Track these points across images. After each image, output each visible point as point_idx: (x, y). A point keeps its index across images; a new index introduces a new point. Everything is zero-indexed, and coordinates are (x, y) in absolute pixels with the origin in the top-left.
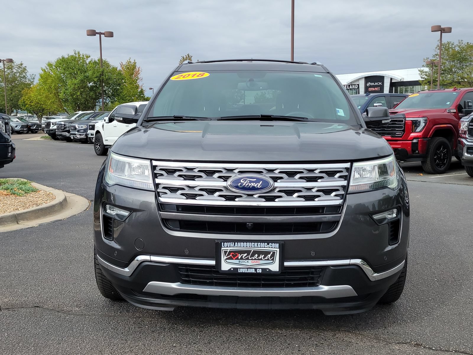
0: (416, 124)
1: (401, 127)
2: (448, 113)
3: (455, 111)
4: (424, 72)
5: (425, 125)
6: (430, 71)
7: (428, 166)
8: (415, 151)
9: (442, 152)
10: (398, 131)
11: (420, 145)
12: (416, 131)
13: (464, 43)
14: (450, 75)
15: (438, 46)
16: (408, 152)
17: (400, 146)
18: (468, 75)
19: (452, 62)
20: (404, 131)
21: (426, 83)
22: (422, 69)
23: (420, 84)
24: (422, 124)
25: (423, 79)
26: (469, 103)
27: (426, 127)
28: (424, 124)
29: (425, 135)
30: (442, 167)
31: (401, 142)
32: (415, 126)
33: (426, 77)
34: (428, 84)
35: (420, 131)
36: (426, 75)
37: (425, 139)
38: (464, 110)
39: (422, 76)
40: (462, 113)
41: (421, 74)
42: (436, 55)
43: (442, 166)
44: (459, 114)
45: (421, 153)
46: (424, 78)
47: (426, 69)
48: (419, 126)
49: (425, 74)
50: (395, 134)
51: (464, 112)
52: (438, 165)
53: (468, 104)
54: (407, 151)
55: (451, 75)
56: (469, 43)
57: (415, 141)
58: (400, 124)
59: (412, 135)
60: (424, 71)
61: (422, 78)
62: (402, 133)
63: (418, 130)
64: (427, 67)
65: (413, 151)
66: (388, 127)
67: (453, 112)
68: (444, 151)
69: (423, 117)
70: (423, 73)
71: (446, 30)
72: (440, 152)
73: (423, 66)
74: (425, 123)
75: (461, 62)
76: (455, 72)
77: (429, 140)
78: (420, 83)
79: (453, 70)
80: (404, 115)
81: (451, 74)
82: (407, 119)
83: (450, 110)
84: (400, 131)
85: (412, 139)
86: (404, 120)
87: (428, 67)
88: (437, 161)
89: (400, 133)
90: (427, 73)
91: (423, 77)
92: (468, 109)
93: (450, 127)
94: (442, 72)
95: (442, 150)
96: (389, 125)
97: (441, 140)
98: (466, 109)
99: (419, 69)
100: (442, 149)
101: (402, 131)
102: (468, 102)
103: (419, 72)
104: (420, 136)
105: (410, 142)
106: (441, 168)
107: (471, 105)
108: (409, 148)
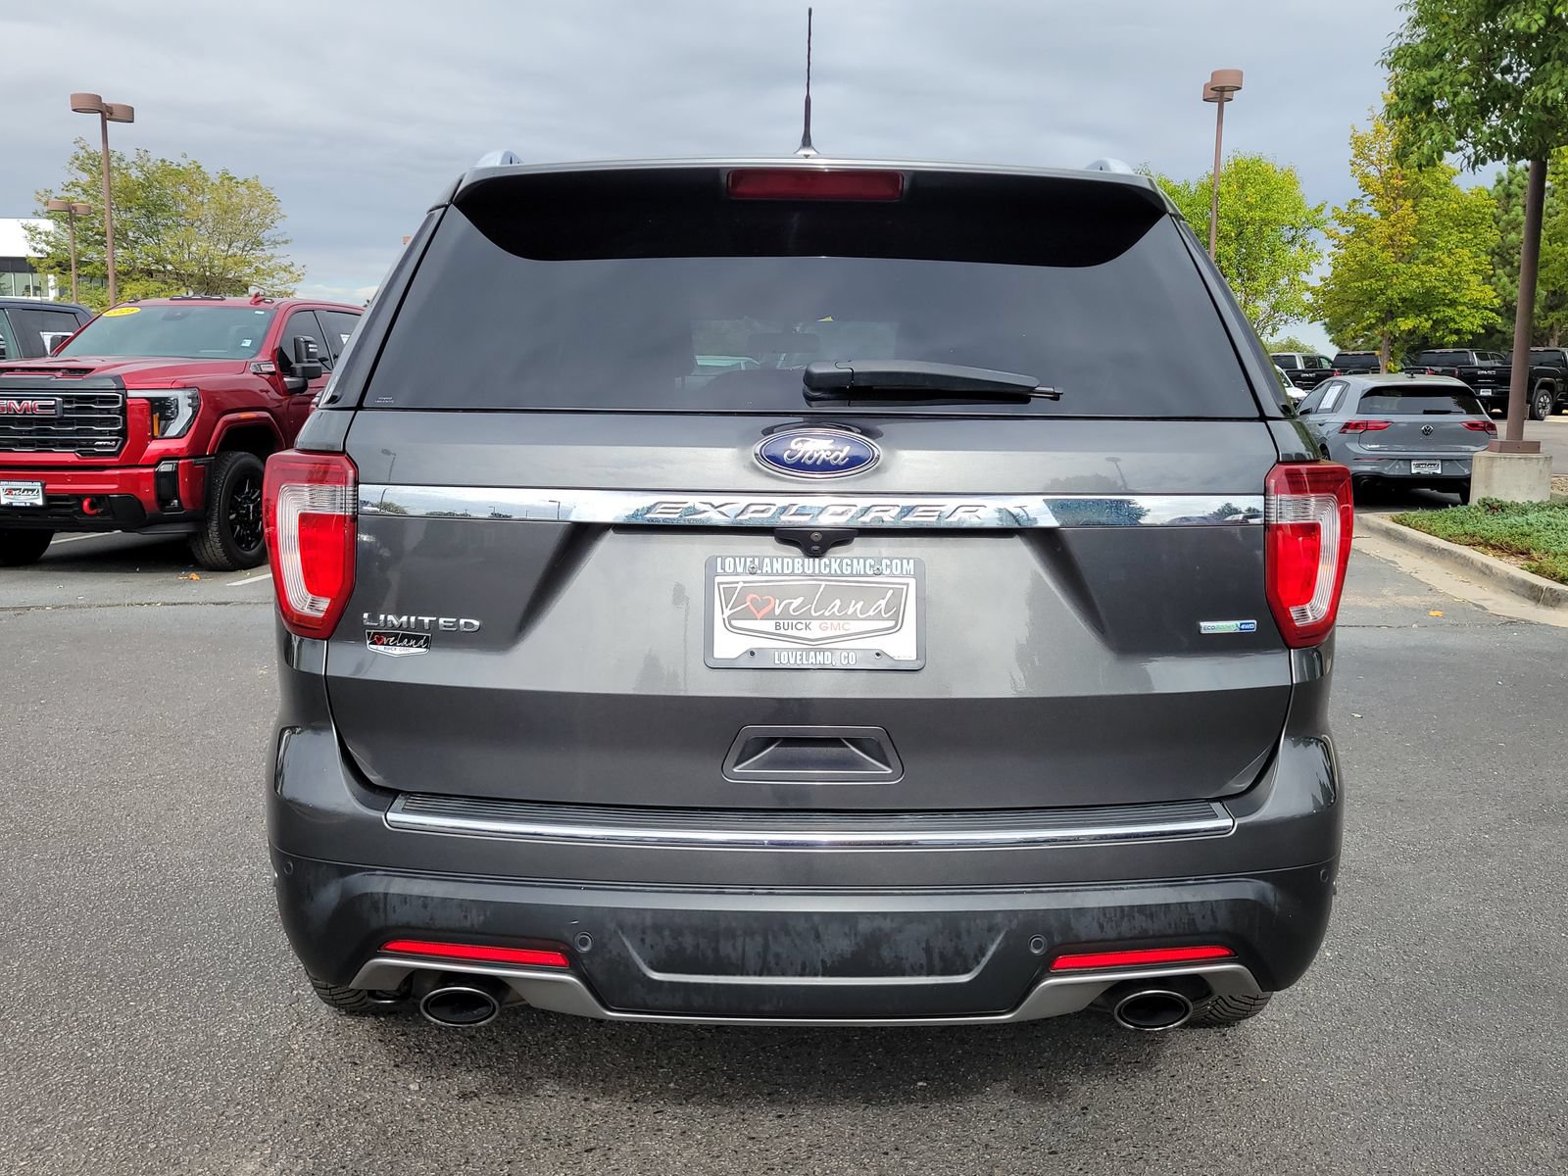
0: (162, 409)
1: (113, 422)
2: (255, 373)
3: (272, 368)
4: (40, 233)
5: (195, 414)
6: (58, 230)
7: (213, 546)
8: (168, 501)
9: (249, 498)
10: (101, 433)
11: (183, 481)
12: (166, 435)
13: (152, 161)
14: (121, 250)
15: (77, 159)
16: (143, 503)
17: (115, 486)
18: (173, 252)
19: (126, 211)
20: (123, 433)
21: (52, 268)
22: (33, 222)
23: (32, 270)
24: (185, 413)
25: (39, 255)
26: (310, 346)
27: (197, 419)
28: (189, 412)
29: (196, 449)
30: (254, 547)
31: (118, 472)
32: (160, 419)
33: (49, 249)
34: (57, 269)
35: (179, 433)
36: (48, 243)
37: (200, 461)
38: (298, 366)
39: (35, 245)
40: (292, 376)
41: (32, 240)
42: (75, 185)
43: (252, 542)
44: (285, 379)
45: (188, 507)
46: (41, 251)
47: (47, 225)
48: (175, 418)
49: (44, 238)
50: (91, 444)
51: (299, 372)
52: (240, 540)
53: (307, 348)
54: (140, 502)
55: (125, 248)
56: (167, 163)
57: (165, 467)
58: (108, 411)
59: (155, 446)
60: (39, 230)
61: (35, 249)
62: (117, 440)
63: (174, 429)
64: (48, 218)
65: (163, 501)
66: (62, 422)
67: (269, 373)
68: (254, 494)
69: (185, 388)
70: (38, 236)
71: (117, 114)
72: (245, 499)
73: (36, 214)
74: (193, 407)
75: (149, 215)
76: (137, 243)
77: (209, 465)
78: (30, 264)
79: (130, 234)
80: (116, 378)
81: (125, 245)
82: (131, 394)
83: (259, 365)
84: (111, 433)
85: (157, 459)
86: (121, 396)
87: (52, 218)
88: (238, 528)
89: (111, 440)
90: (51, 239)
91: (39, 247)
92: (309, 362)
93: (268, 418)
94: (97, 237)
95: (248, 493)
96: (64, 413)
97: (243, 460)
98: (302, 362)
99: (24, 221)
100: (247, 490)
101: (119, 433)
102: (307, 342)
103: (26, 232)
104: (181, 450)
105: (151, 470)
106: (250, 550)
107: (315, 353)
108: (147, 493)
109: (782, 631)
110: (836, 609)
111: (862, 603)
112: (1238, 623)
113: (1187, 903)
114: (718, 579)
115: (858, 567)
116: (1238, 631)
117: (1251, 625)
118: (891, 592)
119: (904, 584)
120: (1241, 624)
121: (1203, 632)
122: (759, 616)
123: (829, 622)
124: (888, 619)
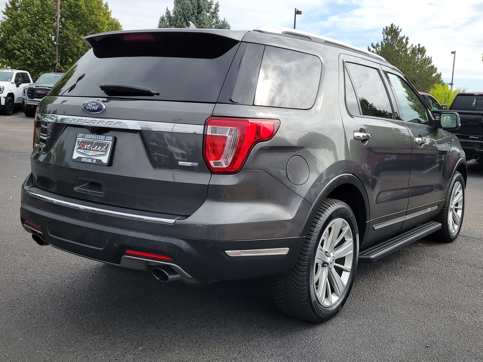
109: (85, 153)
110: (96, 148)
111: (101, 147)
112: (191, 163)
113: (155, 241)
114: (78, 139)
115: (102, 138)
116: (191, 166)
117: (196, 164)
118: (107, 145)
119: (109, 143)
120: (192, 164)
121: (179, 164)
122: (82, 148)
123: (94, 151)
124: (104, 152)
